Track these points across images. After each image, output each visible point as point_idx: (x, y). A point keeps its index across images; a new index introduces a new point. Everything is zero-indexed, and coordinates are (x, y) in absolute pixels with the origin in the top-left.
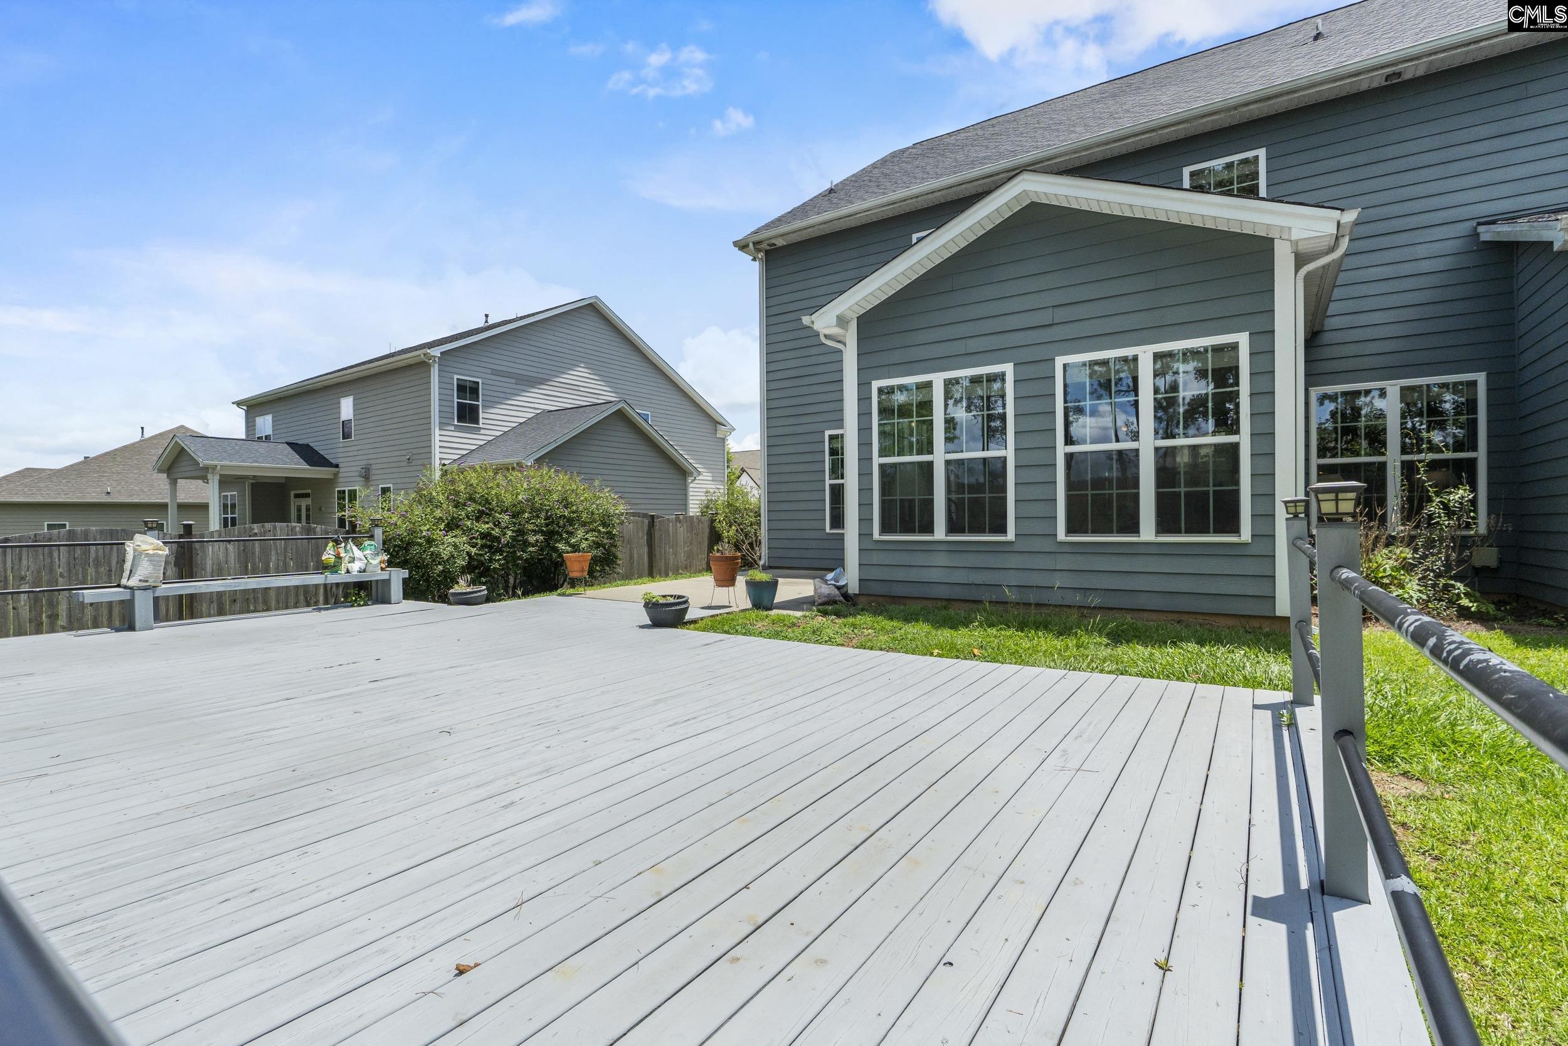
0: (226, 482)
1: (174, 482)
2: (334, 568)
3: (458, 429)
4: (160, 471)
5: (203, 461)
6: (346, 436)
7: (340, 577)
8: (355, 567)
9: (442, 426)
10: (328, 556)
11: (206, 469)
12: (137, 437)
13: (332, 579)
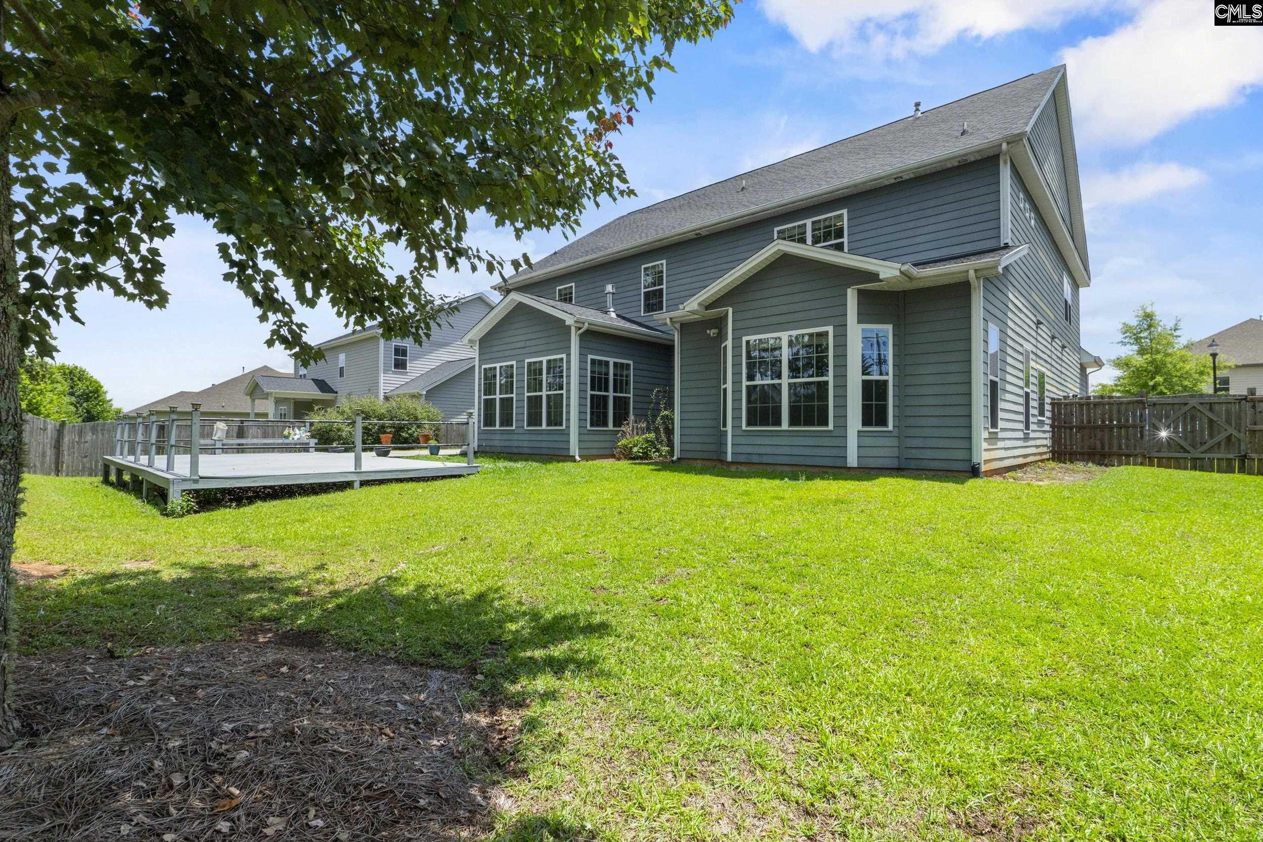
0: (278, 401)
1: (253, 401)
2: (287, 437)
3: (394, 373)
4: (247, 395)
5: (266, 390)
6: (341, 375)
7: (290, 440)
8: (296, 437)
9: (385, 371)
10: (286, 433)
11: (268, 394)
12: (241, 373)
13: (286, 441)
